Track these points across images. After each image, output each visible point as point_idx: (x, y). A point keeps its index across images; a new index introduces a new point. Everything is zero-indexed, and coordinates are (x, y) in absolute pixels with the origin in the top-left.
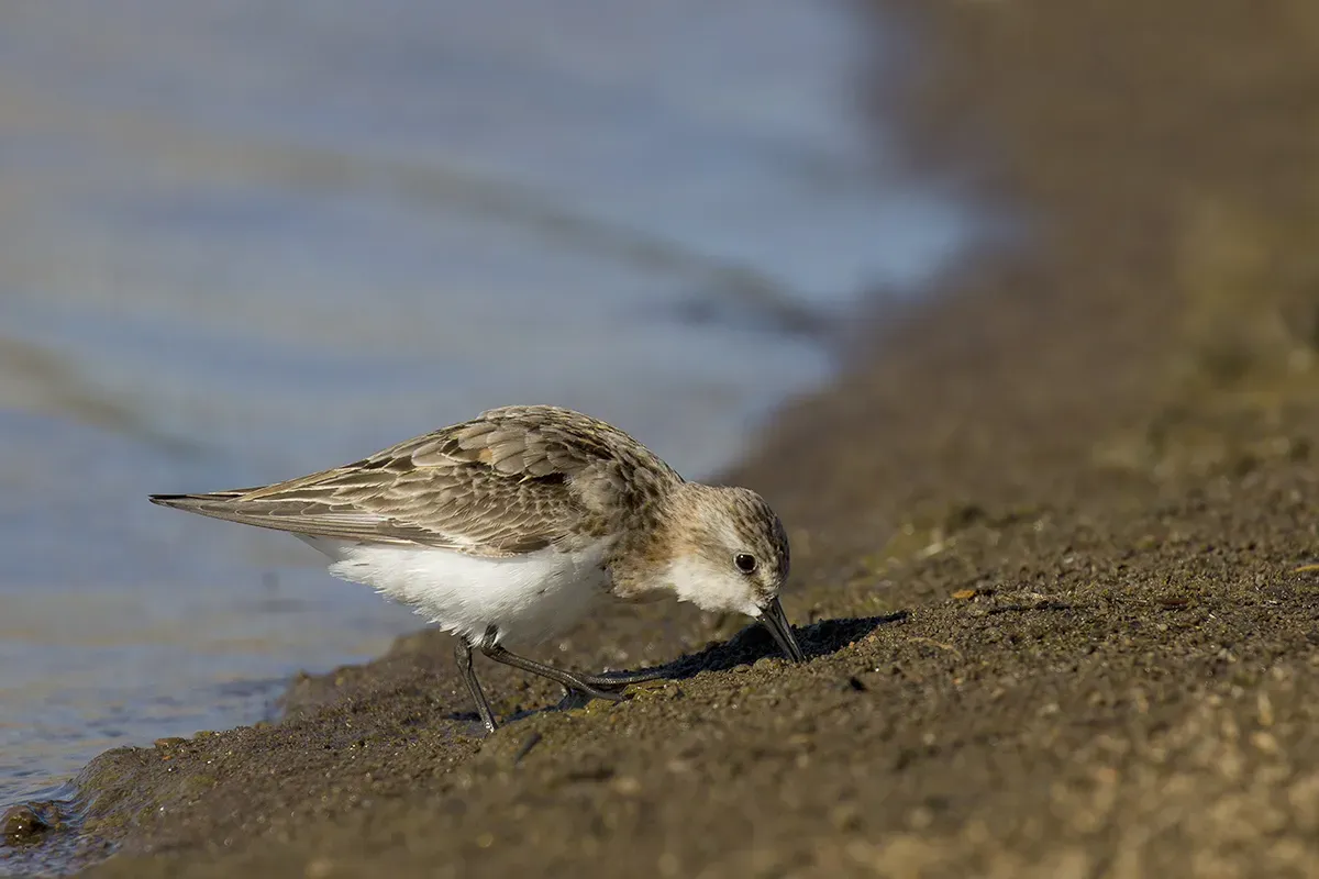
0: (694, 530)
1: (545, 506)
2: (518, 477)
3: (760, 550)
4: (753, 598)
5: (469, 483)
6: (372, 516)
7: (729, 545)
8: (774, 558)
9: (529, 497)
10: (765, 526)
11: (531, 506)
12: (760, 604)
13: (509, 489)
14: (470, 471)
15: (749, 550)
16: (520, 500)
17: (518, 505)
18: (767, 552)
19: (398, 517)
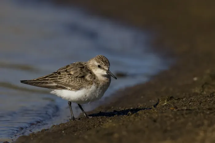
1: (82, 81)
2: (77, 76)
5: (69, 78)
6: (54, 84)
9: (79, 80)
11: (79, 81)
13: (76, 79)
14: (69, 75)
16: (78, 80)
17: (77, 81)
19: (59, 84)
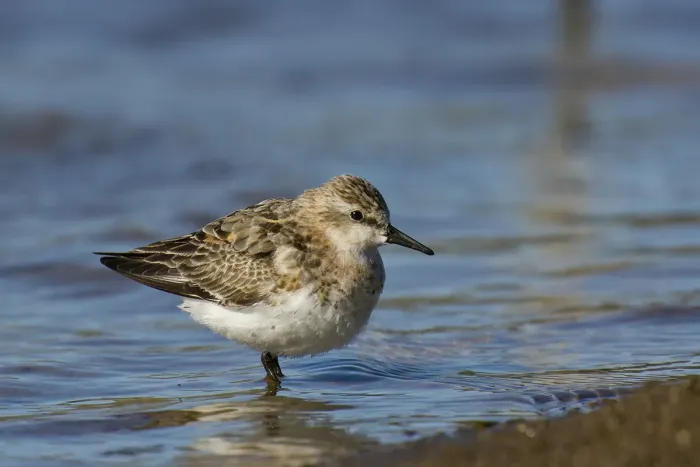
0: (321, 213)
3: (364, 204)
4: (377, 232)
7: (343, 211)
8: (375, 204)
10: (362, 188)
12: (382, 233)
15: (355, 207)
18: (368, 203)
